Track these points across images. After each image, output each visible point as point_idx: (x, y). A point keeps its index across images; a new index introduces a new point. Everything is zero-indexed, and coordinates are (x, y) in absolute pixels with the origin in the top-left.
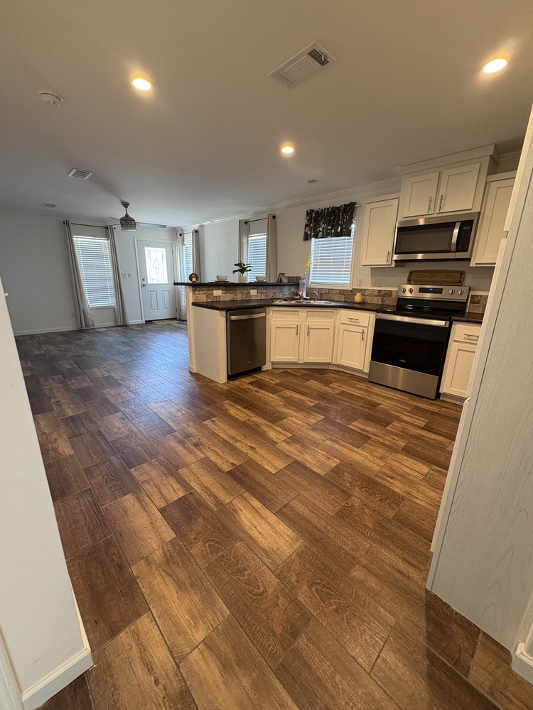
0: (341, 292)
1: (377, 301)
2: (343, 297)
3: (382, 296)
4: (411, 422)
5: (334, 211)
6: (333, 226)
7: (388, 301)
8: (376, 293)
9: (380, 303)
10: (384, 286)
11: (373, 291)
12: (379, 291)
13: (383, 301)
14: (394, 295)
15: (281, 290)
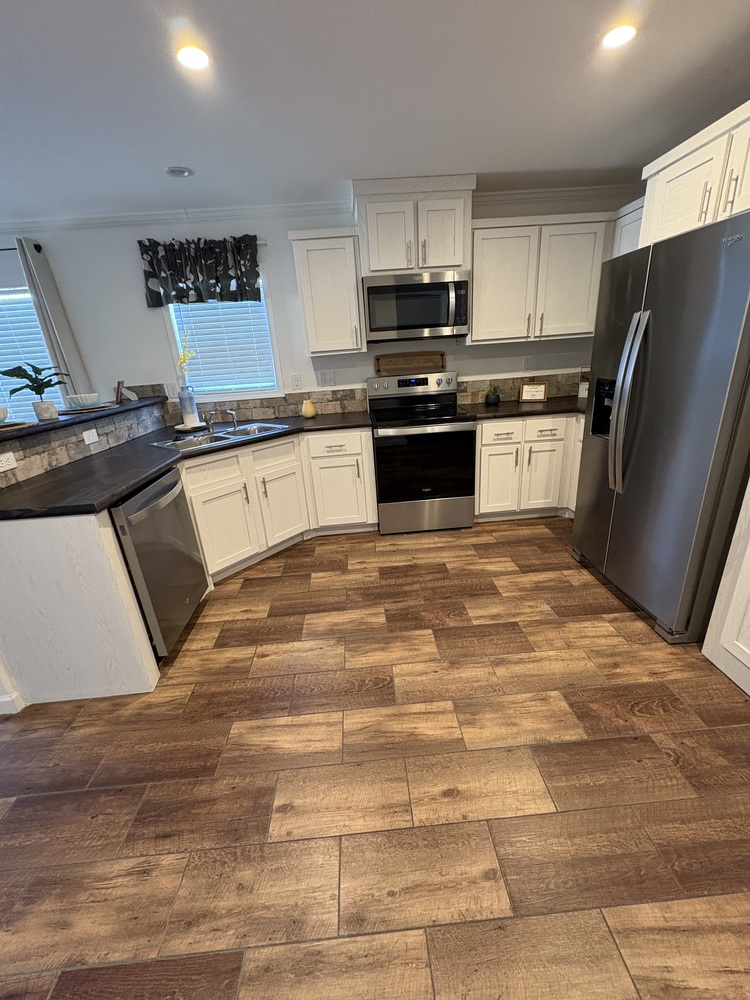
0: (265, 403)
1: (334, 408)
2: (272, 410)
3: (341, 400)
4: (503, 570)
5: (212, 249)
6: (218, 281)
7: (351, 407)
8: (330, 397)
9: (339, 410)
10: (342, 384)
11: (324, 393)
12: (334, 392)
13: (343, 407)
14: (358, 396)
15: (138, 418)
